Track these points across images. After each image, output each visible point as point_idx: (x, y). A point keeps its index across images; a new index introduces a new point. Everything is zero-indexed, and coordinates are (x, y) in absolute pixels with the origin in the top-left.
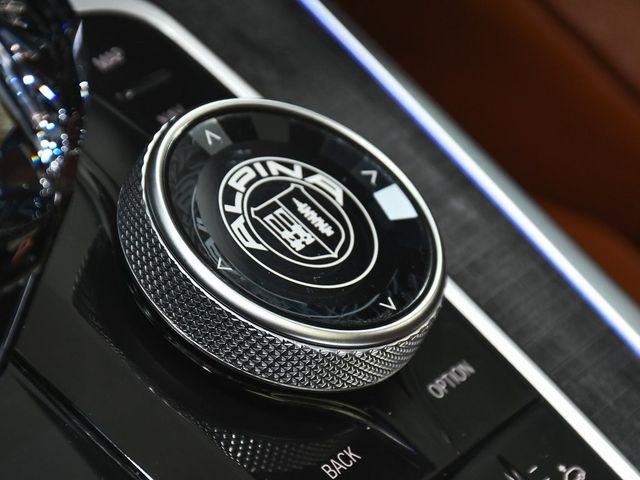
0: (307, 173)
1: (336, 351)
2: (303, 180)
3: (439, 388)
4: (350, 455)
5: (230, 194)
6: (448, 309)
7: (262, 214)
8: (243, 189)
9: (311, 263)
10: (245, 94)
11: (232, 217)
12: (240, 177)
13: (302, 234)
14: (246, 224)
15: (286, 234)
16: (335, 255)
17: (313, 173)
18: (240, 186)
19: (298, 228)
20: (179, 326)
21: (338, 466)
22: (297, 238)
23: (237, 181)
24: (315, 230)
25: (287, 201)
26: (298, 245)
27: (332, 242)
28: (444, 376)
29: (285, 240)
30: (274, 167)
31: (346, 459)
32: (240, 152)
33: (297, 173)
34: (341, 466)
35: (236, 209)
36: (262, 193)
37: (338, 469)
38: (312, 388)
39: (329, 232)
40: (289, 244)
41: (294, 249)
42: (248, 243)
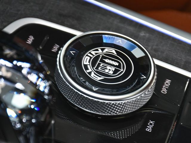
1: (137, 98)
2: (103, 52)
3: (164, 91)
4: (152, 122)
5: (86, 66)
6: (158, 67)
7: (97, 68)
8: (89, 64)
9: (117, 76)
11: (90, 73)
12: (86, 60)
13: (110, 68)
14: (95, 74)
15: (107, 71)
16: (122, 70)
17: (104, 49)
18: (87, 63)
20: (91, 111)
21: (150, 127)
22: (110, 70)
23: (86, 62)
24: (113, 65)
25: (102, 61)
26: (111, 72)
27: (119, 66)
28: (164, 86)
29: (107, 73)
30: (93, 53)
31: (151, 124)
32: (82, 53)
33: (100, 51)
34: (151, 127)
35: (90, 70)
37: (150, 128)
38: (134, 110)
39: (117, 64)
40: (109, 73)
41: (111, 74)
42: (98, 79)
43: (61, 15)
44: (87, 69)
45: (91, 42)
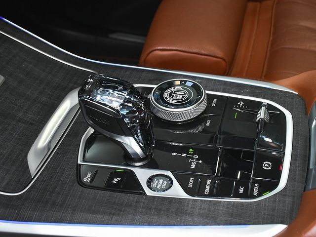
0: (174, 88)
3: (213, 105)
4: (209, 121)
5: (166, 98)
6: (207, 94)
7: (172, 97)
9: (184, 99)
10: (155, 86)
11: (169, 100)
12: (166, 95)
14: (171, 100)
15: (178, 98)
16: (187, 96)
18: (167, 96)
19: (179, 96)
21: (208, 124)
22: (180, 97)
24: (181, 94)
25: (174, 93)
26: (180, 98)
27: (185, 94)
30: (169, 91)
32: (163, 92)
33: (173, 89)
35: (168, 99)
36: (170, 95)
39: (183, 93)
42: (173, 102)
43: (150, 80)
44: (167, 98)
45: (167, 86)
